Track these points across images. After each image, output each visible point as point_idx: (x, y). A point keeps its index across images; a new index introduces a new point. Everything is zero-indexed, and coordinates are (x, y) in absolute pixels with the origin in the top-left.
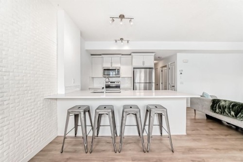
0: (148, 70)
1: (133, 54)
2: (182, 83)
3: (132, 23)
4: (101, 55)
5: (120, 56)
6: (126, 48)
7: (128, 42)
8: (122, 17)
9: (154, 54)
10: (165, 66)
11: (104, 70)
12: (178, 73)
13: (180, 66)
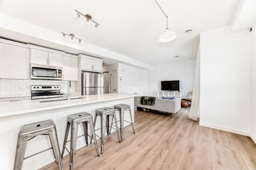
0: (93, 74)
1: (82, 56)
2: (121, 87)
3: (98, 29)
4: (26, 43)
5: (63, 53)
6: (75, 46)
7: (80, 41)
8: (89, 17)
9: (102, 60)
10: (108, 72)
11: (33, 68)
12: (119, 79)
13: (120, 74)
